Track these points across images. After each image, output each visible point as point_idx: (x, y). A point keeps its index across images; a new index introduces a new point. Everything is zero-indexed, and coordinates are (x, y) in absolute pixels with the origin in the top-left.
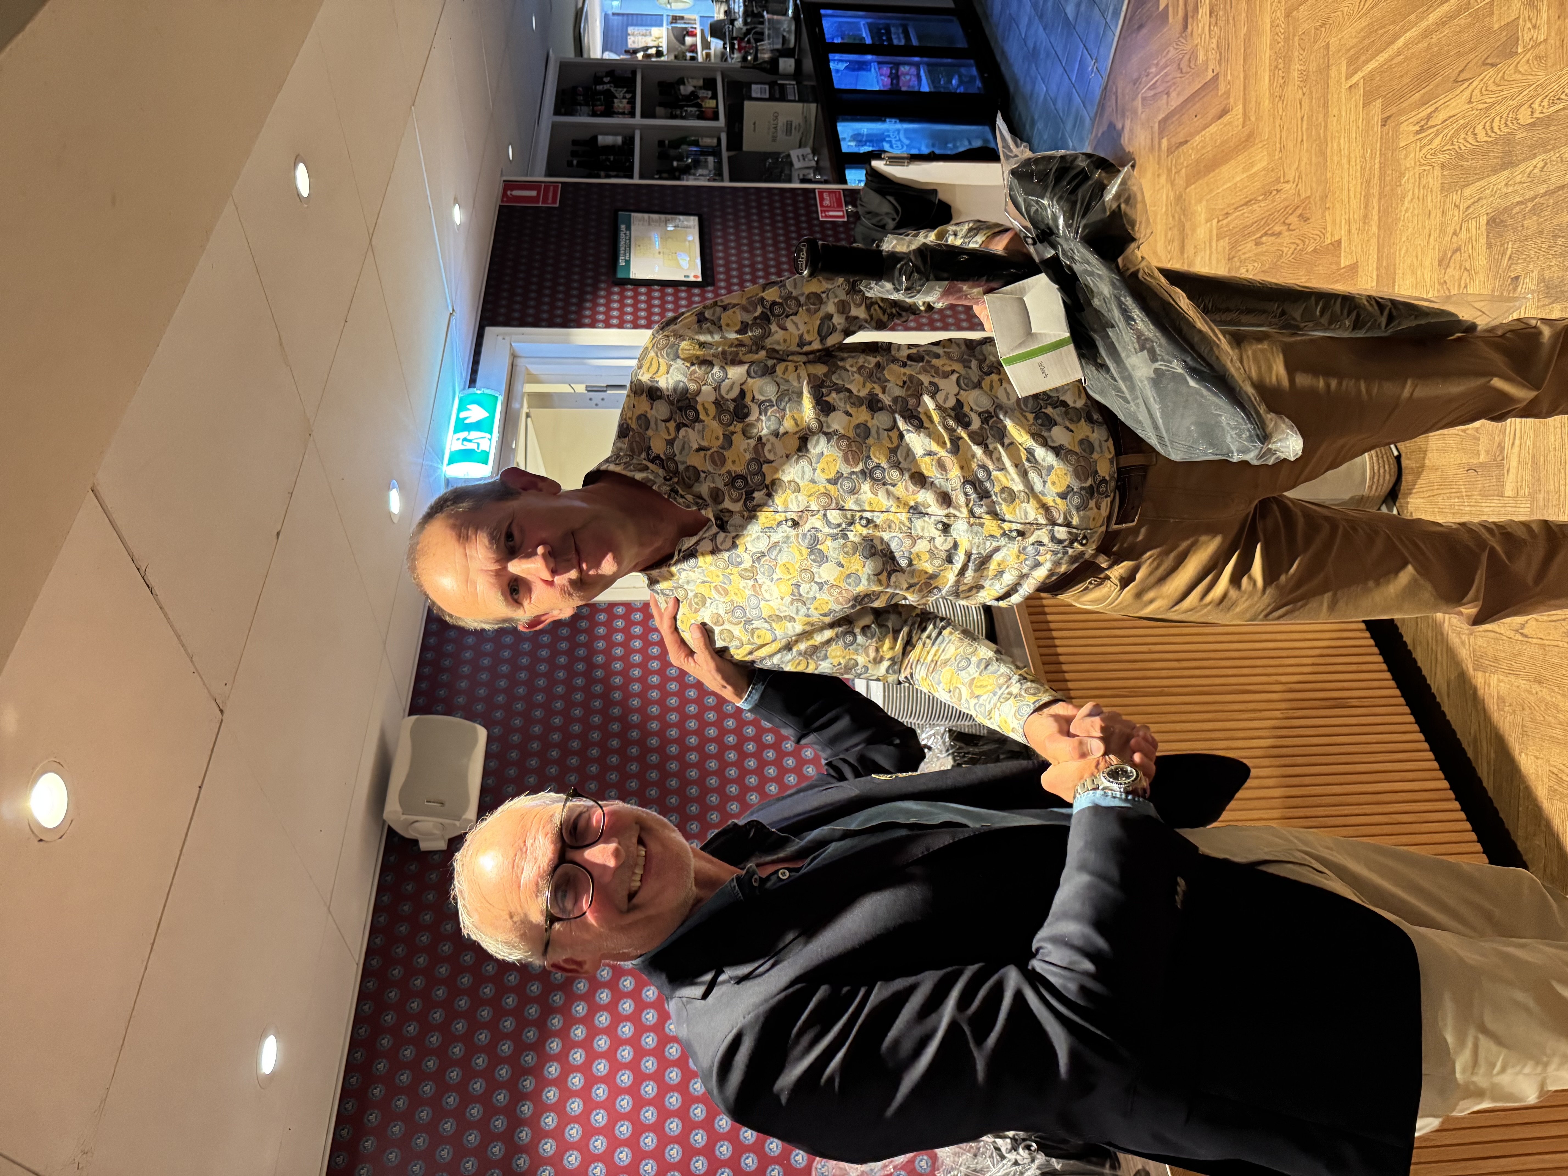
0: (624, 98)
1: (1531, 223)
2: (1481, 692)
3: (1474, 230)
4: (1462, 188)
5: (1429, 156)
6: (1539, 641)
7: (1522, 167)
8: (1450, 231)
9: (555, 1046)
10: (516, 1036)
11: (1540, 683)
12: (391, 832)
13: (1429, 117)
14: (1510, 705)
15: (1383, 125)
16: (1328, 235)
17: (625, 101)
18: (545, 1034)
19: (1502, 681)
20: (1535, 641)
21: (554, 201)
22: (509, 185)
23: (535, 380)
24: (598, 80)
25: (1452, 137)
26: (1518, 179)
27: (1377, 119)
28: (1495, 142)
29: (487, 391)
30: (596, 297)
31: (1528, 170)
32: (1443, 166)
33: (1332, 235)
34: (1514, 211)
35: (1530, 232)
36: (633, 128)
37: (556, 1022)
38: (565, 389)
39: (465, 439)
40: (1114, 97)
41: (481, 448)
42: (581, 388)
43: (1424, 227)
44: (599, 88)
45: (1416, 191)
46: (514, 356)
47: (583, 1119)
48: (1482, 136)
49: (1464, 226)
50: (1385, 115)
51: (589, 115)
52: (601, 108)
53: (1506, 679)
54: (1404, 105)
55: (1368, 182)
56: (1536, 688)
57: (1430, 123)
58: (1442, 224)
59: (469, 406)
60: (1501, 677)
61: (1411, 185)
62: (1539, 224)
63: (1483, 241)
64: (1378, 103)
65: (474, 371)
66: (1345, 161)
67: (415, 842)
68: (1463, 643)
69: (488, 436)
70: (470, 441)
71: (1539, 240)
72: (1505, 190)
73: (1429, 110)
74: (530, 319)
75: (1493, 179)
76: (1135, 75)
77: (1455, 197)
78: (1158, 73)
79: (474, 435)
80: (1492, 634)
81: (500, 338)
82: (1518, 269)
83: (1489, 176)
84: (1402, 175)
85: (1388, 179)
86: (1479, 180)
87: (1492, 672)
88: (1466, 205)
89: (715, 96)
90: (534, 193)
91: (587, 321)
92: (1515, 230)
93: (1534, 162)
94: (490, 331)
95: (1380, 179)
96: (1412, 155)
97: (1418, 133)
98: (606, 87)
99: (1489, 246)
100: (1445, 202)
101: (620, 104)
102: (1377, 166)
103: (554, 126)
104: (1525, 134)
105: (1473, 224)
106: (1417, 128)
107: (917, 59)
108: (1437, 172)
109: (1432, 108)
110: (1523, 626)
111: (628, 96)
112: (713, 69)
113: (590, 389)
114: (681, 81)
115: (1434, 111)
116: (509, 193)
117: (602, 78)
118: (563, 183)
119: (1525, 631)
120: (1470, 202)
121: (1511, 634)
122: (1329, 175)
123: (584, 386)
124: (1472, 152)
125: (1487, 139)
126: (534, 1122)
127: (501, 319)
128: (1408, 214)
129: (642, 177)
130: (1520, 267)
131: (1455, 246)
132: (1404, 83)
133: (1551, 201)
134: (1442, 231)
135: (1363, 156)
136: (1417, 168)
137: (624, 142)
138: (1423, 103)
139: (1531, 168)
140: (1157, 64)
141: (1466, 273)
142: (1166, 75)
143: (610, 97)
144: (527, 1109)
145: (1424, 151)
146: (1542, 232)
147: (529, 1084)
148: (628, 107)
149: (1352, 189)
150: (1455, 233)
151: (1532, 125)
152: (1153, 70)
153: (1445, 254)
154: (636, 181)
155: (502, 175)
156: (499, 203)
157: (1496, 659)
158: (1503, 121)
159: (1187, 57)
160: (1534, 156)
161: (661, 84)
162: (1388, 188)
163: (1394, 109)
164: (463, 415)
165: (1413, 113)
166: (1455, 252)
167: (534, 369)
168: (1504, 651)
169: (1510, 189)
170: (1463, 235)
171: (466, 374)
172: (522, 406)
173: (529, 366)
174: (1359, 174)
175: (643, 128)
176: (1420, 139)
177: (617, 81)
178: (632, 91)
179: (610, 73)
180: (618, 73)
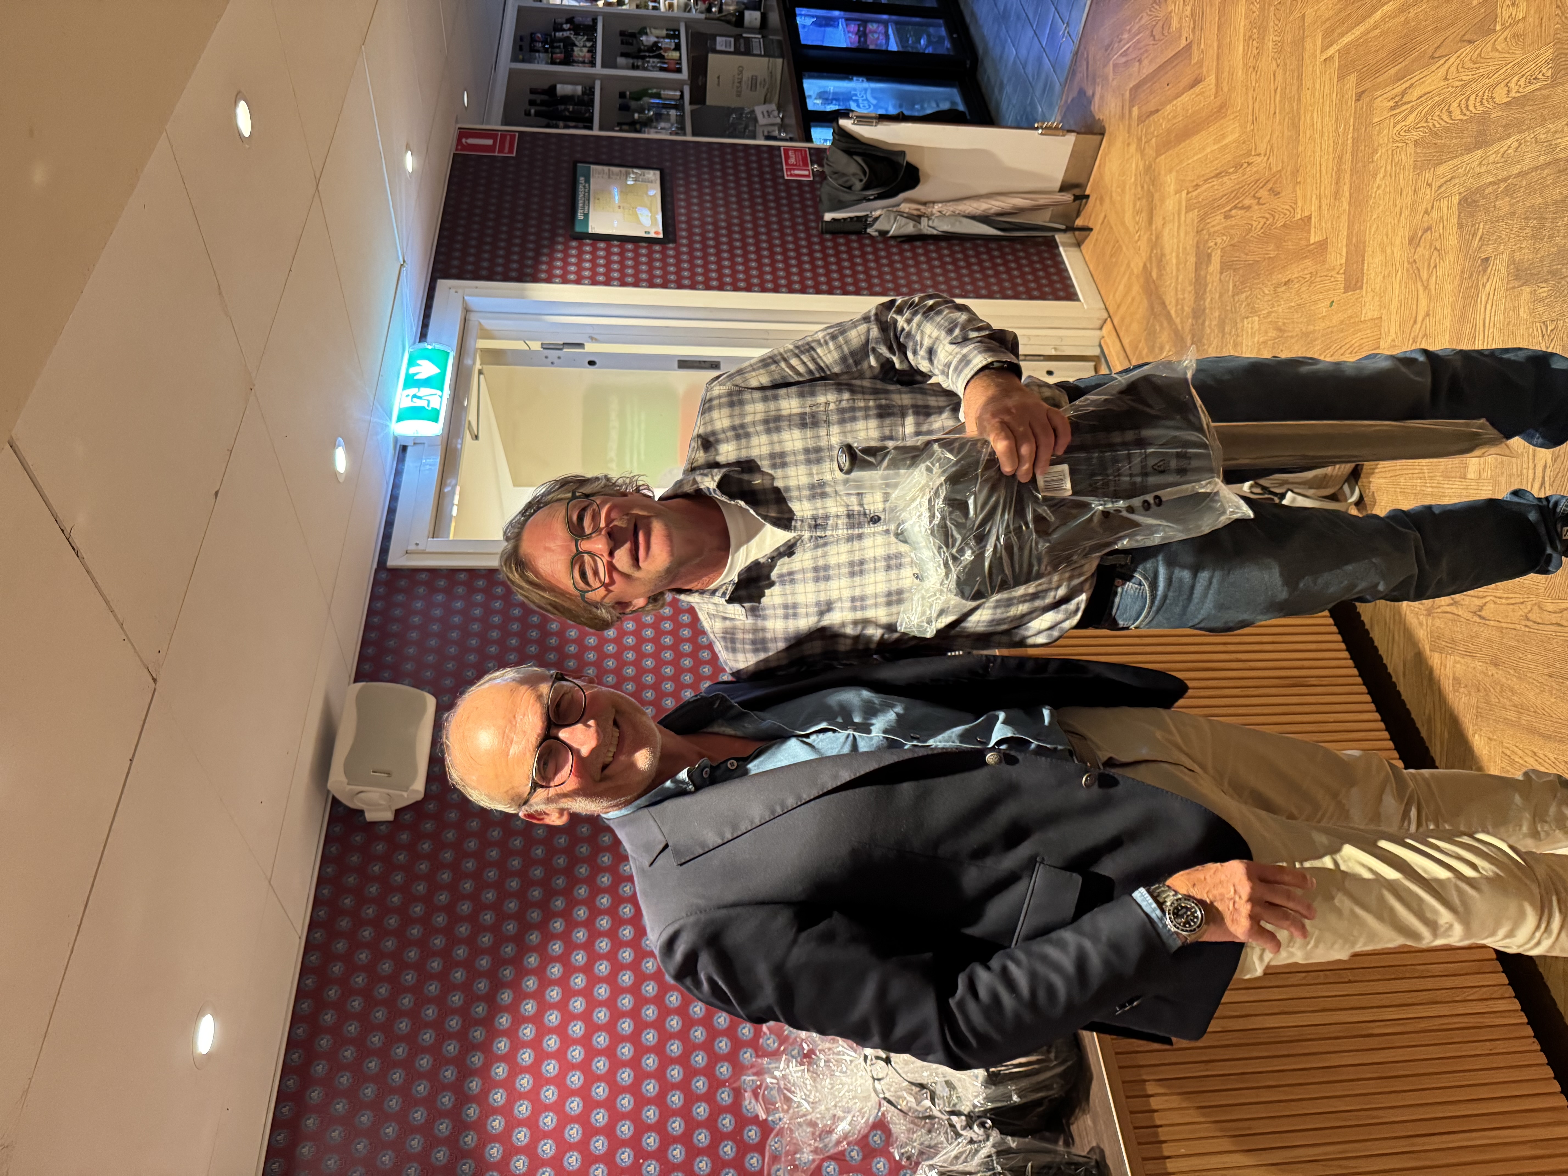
0: (585, 46)
1: (1504, 204)
2: (1437, 672)
3: (1445, 209)
4: (1436, 165)
5: (1402, 133)
6: (1497, 624)
7: (1496, 147)
8: (1421, 209)
9: (504, 1021)
10: (464, 1012)
11: (1496, 665)
12: (335, 802)
13: (1404, 93)
14: (1466, 686)
15: (1358, 100)
16: (1299, 210)
17: (585, 50)
18: (495, 1009)
19: (1458, 662)
20: (1492, 623)
21: (511, 151)
22: (463, 133)
23: (487, 335)
24: (558, 28)
25: (1426, 114)
26: (1491, 159)
27: (1351, 94)
28: (1470, 121)
29: (438, 346)
30: (553, 251)
31: (1502, 150)
32: (1416, 143)
33: (1303, 210)
34: (1487, 192)
35: (1501, 213)
36: (593, 77)
37: (506, 997)
38: (519, 345)
39: (415, 396)
40: (1085, 63)
41: (432, 405)
42: (536, 346)
43: (1395, 205)
44: (559, 34)
45: (1389, 168)
46: (467, 310)
47: (533, 1096)
48: (1457, 115)
49: (1436, 204)
50: (1360, 90)
51: (547, 63)
52: (559, 56)
53: (1462, 661)
54: (1378, 80)
55: (1340, 158)
56: (1492, 670)
57: (1404, 100)
58: (1414, 203)
59: (419, 362)
60: (1458, 659)
61: (1383, 162)
62: (1512, 205)
63: (1454, 220)
64: (1353, 78)
65: (425, 326)
66: (1317, 136)
67: (361, 812)
68: (1421, 624)
69: (439, 393)
70: (420, 398)
71: (1510, 222)
72: (1477, 170)
73: (1404, 86)
74: (484, 273)
75: (1466, 158)
76: (1106, 42)
77: (1428, 175)
78: (1131, 39)
79: (424, 391)
80: (1450, 616)
81: (453, 291)
82: (1489, 251)
83: (1462, 155)
84: (1375, 151)
85: (1360, 155)
86: (1452, 159)
87: (1448, 654)
88: (1438, 184)
89: (678, 48)
90: (490, 142)
91: (543, 276)
92: (1487, 211)
93: (1509, 142)
94: (443, 284)
95: (1353, 155)
96: (1386, 131)
97: (1393, 108)
98: (566, 34)
99: (1460, 226)
100: (1417, 180)
101: (580, 52)
102: (1350, 141)
103: (512, 73)
104: (1500, 113)
105: (1445, 203)
106: (1391, 104)
107: (885, 17)
108: (1411, 149)
109: (1407, 84)
110: (1481, 608)
111: (589, 44)
112: (677, 20)
113: (546, 347)
114: (643, 31)
115: (1409, 87)
116: (464, 140)
117: (562, 24)
118: (520, 133)
119: (1483, 613)
120: (1442, 181)
121: (1469, 616)
122: (1301, 149)
123: (539, 343)
124: (1447, 130)
125: (1462, 117)
126: (482, 1098)
127: (454, 271)
128: (1380, 191)
129: (601, 128)
130: (1490, 249)
131: (1426, 225)
132: (1379, 58)
133: (1524, 183)
134: (1413, 209)
135: (1336, 131)
136: (1390, 145)
137: (584, 93)
138: (1399, 78)
139: (1505, 148)
140: (1130, 31)
141: (1436, 253)
142: (1138, 41)
143: (569, 45)
144: (475, 1085)
145: (1398, 127)
146: (1514, 213)
147: (477, 1060)
148: (588, 55)
149: (1324, 164)
150: (1426, 212)
151: (1508, 104)
152: (1126, 36)
153: (1416, 233)
154: (596, 132)
155: (457, 122)
156: (453, 151)
157: (1453, 641)
158: (1478, 99)
159: (1160, 24)
160: (1509, 136)
161: (622, 33)
162: (1360, 164)
163: (1368, 84)
164: (412, 370)
165: (1388, 89)
166: (1426, 231)
167: (488, 324)
168: (1461, 633)
169: (1483, 169)
170: (1435, 214)
171: (416, 328)
172: (474, 363)
173: (482, 321)
174: (1331, 149)
175: (604, 79)
176: (1394, 115)
177: (577, 29)
178: (593, 40)
179: (570, 20)
180: (578, 19)
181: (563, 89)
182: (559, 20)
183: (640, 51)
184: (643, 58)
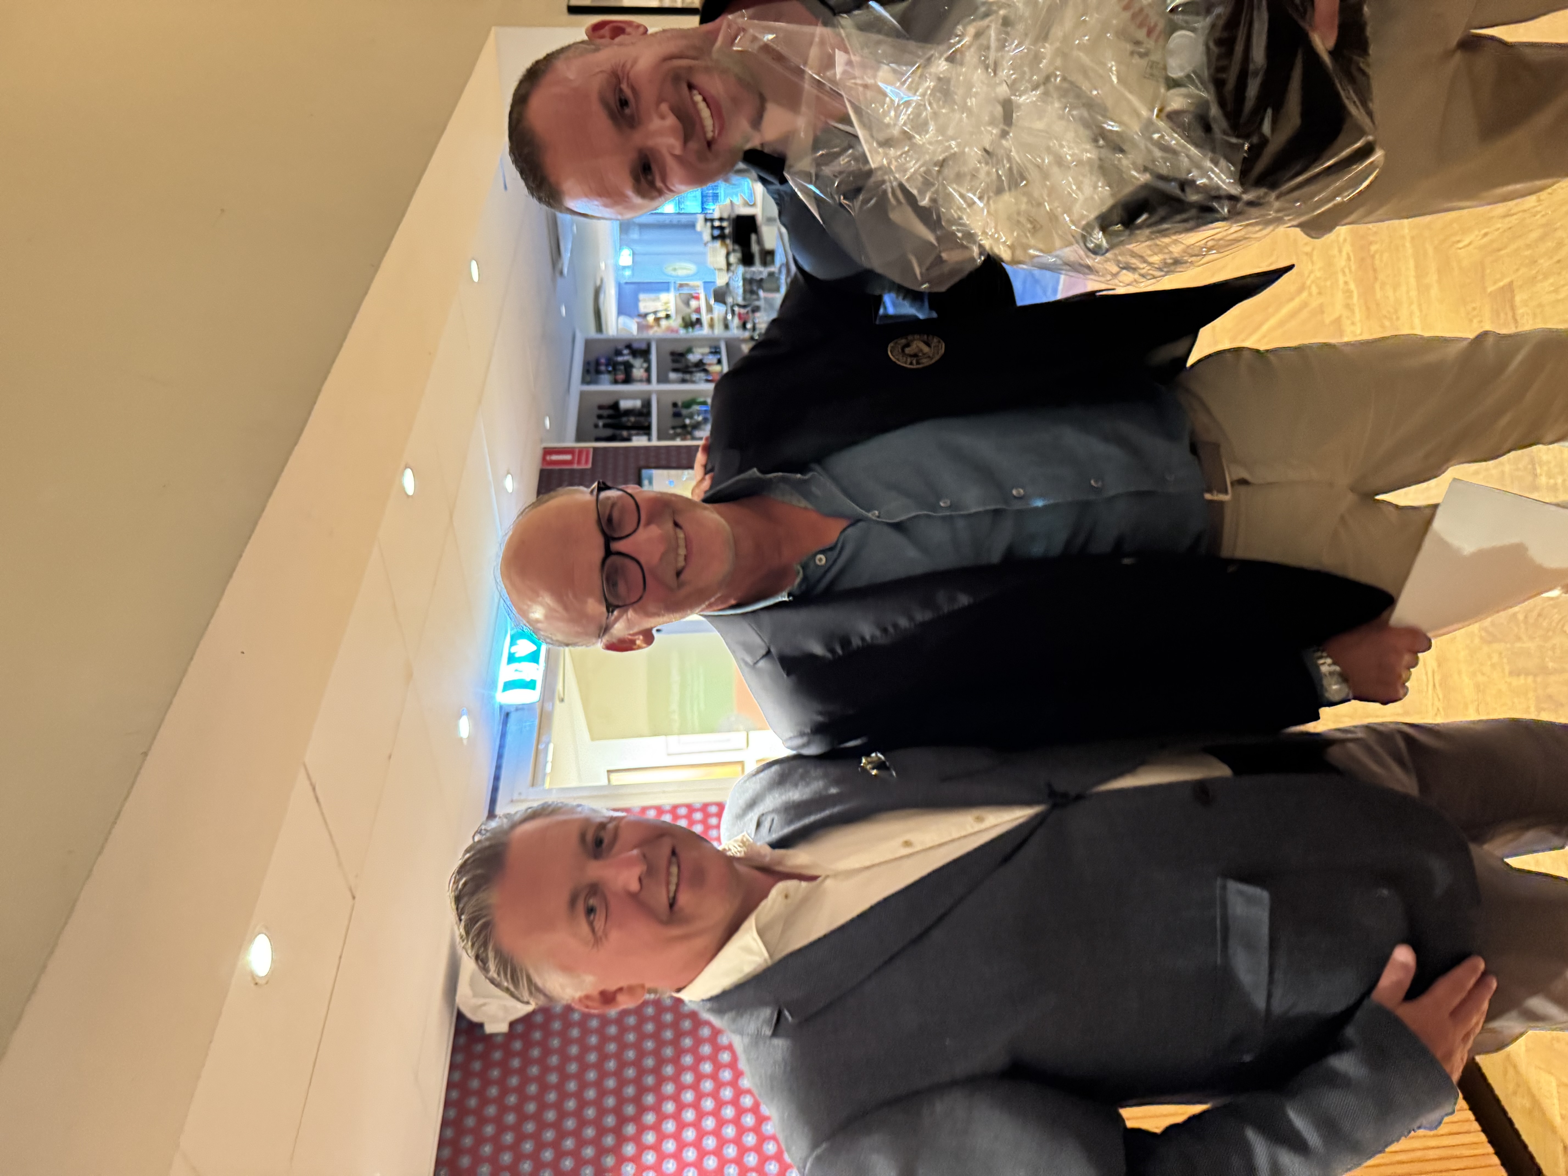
0: (642, 367)
12: (460, 1016)
17: (642, 370)
21: (587, 464)
22: (547, 452)
36: (649, 393)
39: (516, 670)
44: (620, 359)
51: (610, 384)
52: (621, 376)
59: (519, 642)
67: (481, 1026)
69: (536, 666)
70: (520, 671)
79: (523, 666)
89: (719, 362)
90: (568, 457)
98: (626, 358)
101: (638, 372)
103: (582, 394)
111: (645, 365)
112: (718, 340)
114: (690, 350)
116: (548, 458)
117: (622, 350)
118: (593, 448)
129: (660, 438)
137: (643, 406)
143: (628, 367)
148: (645, 374)
154: (655, 443)
155: (541, 443)
156: (540, 468)
161: (673, 354)
164: (513, 650)
175: (659, 393)
177: (635, 353)
178: (648, 361)
179: (629, 347)
180: (635, 345)
181: (625, 404)
182: (620, 347)
183: (687, 367)
184: (691, 373)
